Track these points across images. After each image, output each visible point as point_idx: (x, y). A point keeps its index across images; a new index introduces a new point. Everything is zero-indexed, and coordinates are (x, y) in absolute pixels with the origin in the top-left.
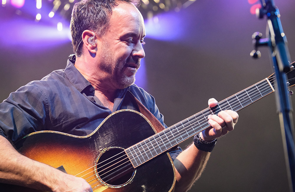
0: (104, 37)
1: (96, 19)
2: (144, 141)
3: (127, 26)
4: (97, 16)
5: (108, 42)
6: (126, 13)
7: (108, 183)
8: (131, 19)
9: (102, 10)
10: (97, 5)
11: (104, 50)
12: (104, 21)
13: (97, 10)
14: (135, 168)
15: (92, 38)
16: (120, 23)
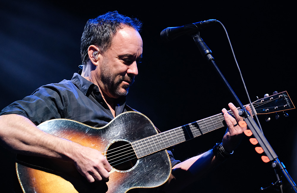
0: (105, 53)
1: (102, 37)
2: (148, 138)
3: (126, 48)
4: (103, 35)
5: (108, 58)
6: (127, 37)
7: (114, 167)
8: (131, 42)
9: (108, 31)
10: (105, 26)
11: (104, 64)
12: (108, 40)
13: (104, 30)
14: (138, 158)
15: (96, 53)
16: (122, 44)
